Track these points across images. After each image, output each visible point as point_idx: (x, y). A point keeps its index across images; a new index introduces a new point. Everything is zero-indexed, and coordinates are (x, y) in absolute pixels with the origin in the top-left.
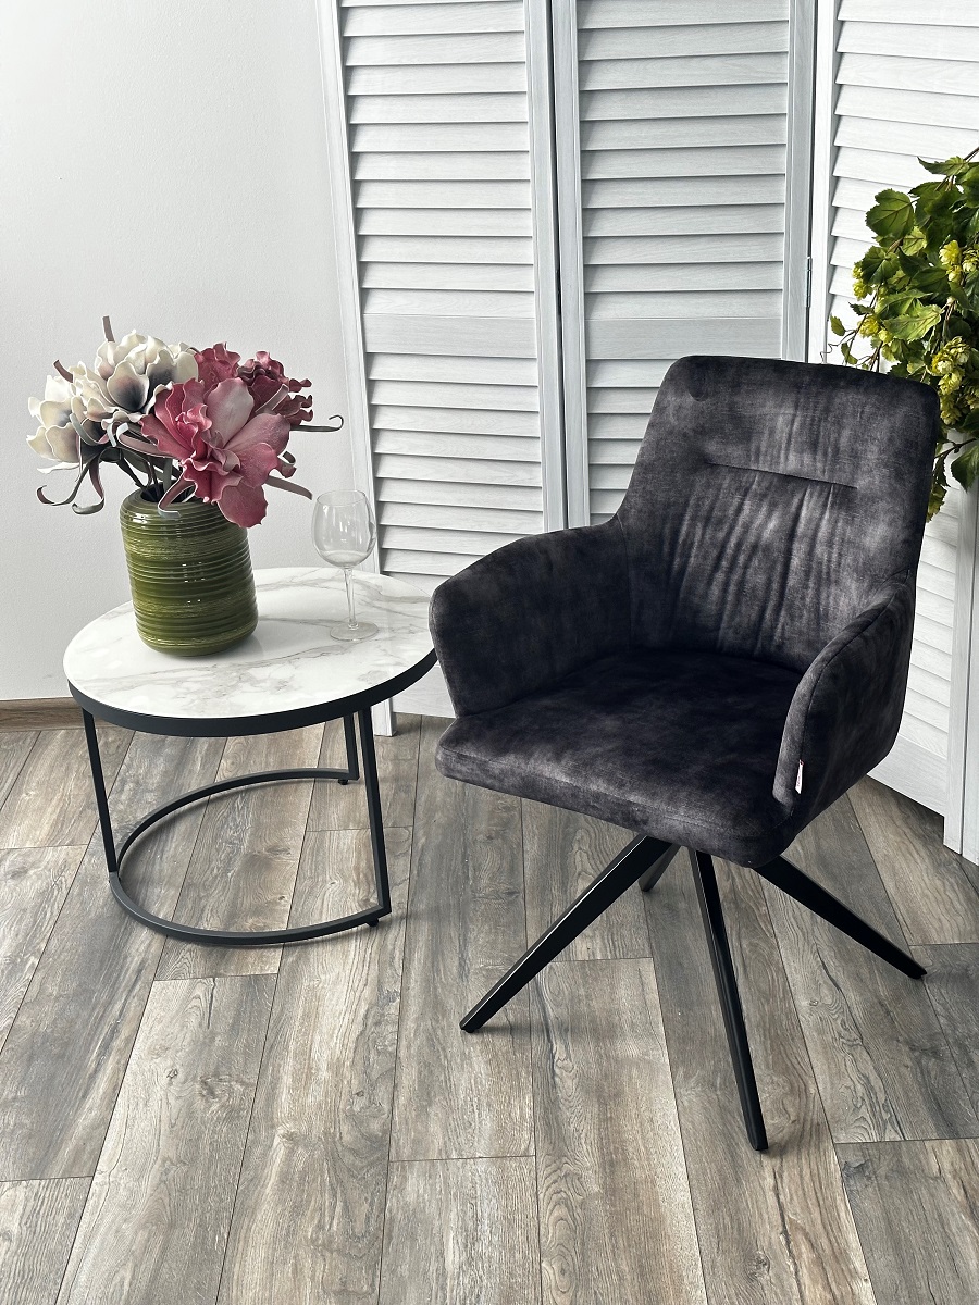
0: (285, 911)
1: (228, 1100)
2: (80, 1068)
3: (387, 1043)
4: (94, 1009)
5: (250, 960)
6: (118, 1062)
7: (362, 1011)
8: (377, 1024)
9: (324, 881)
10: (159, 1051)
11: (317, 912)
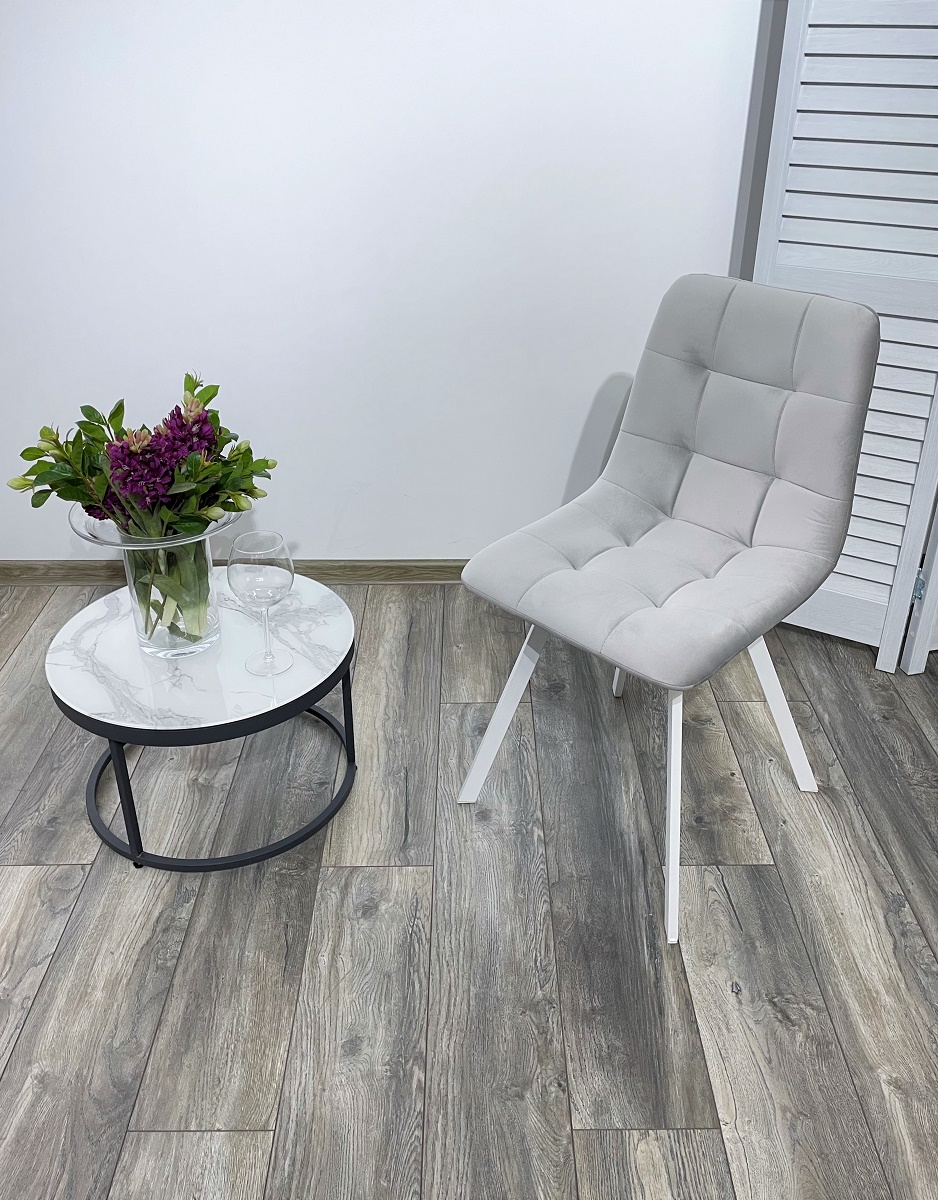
0: (743, 789)
1: (809, 1029)
2: (643, 974)
3: (926, 960)
4: (620, 897)
5: (740, 846)
6: (675, 969)
7: (881, 919)
8: (902, 935)
9: (762, 758)
10: (709, 958)
11: (775, 796)
